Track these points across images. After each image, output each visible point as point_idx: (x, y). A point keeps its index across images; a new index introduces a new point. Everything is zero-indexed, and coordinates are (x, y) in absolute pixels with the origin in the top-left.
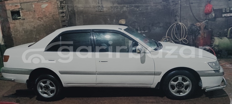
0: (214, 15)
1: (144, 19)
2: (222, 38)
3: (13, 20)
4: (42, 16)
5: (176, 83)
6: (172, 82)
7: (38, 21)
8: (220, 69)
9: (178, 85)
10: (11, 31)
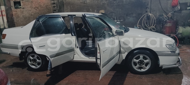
0: (179, 7)
1: (120, 10)
2: (186, 27)
3: (15, 8)
4: (37, 6)
5: (138, 61)
6: (135, 60)
7: (35, 10)
8: (176, 50)
9: (140, 62)
10: (14, 18)
